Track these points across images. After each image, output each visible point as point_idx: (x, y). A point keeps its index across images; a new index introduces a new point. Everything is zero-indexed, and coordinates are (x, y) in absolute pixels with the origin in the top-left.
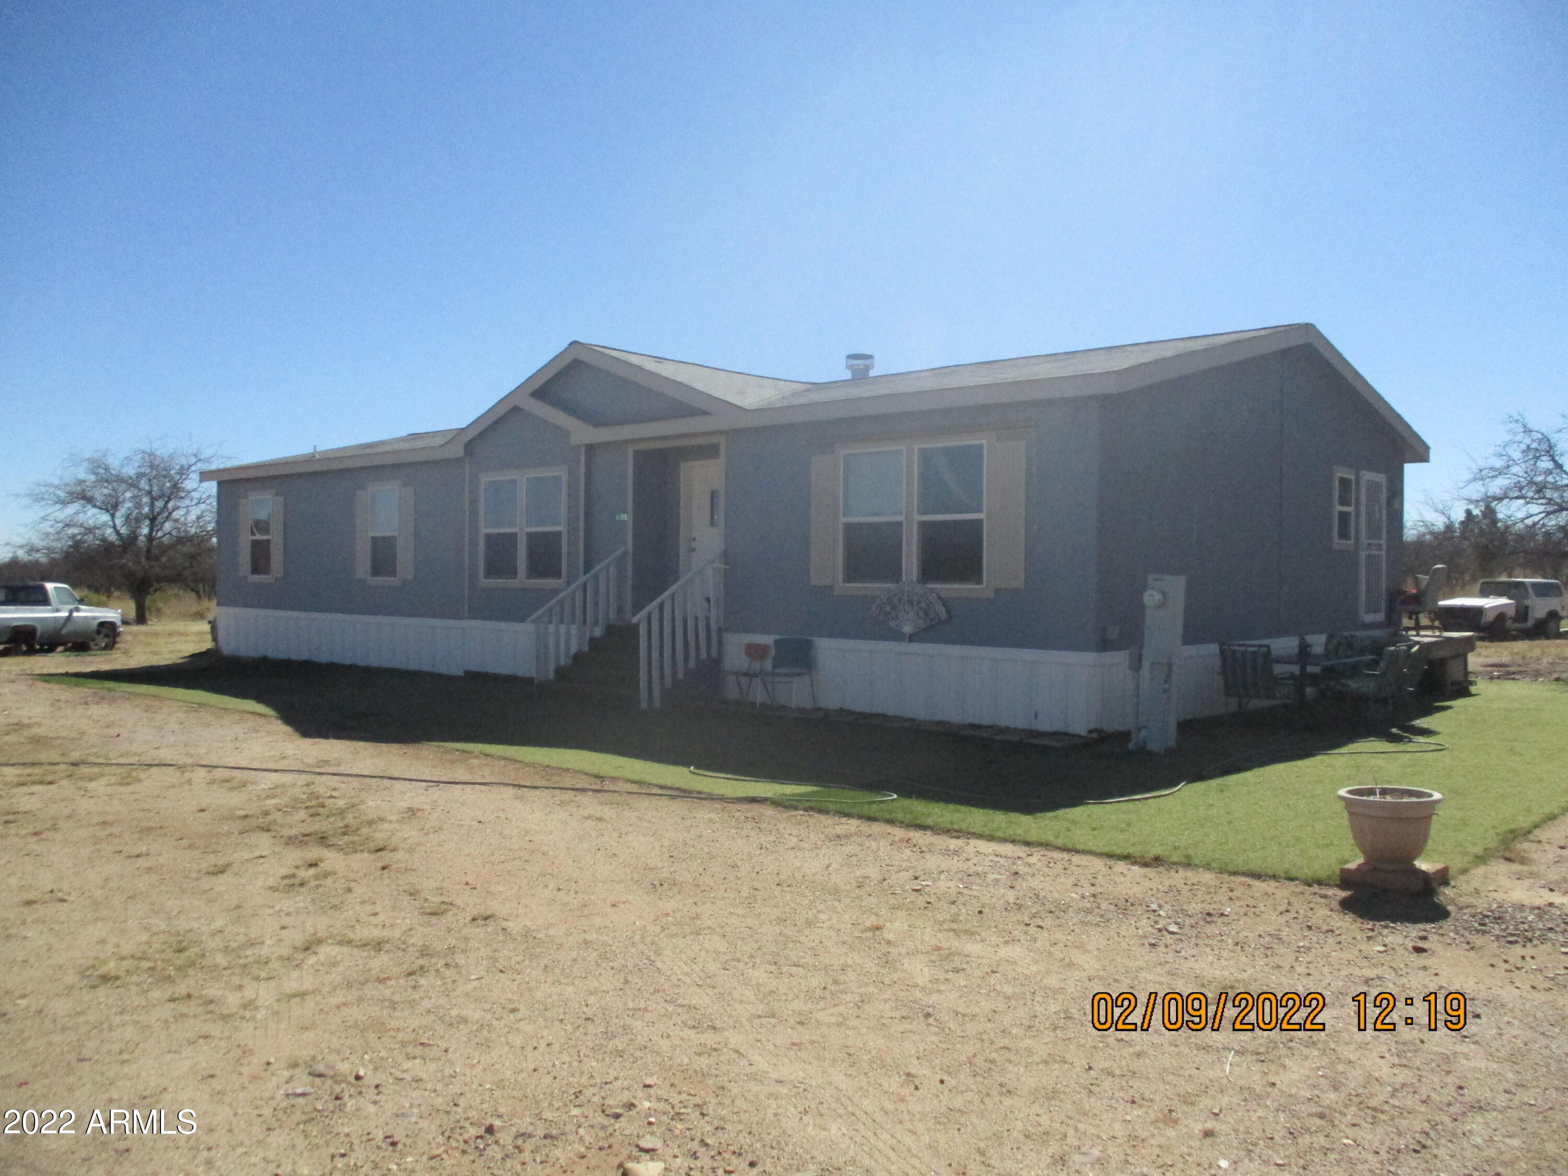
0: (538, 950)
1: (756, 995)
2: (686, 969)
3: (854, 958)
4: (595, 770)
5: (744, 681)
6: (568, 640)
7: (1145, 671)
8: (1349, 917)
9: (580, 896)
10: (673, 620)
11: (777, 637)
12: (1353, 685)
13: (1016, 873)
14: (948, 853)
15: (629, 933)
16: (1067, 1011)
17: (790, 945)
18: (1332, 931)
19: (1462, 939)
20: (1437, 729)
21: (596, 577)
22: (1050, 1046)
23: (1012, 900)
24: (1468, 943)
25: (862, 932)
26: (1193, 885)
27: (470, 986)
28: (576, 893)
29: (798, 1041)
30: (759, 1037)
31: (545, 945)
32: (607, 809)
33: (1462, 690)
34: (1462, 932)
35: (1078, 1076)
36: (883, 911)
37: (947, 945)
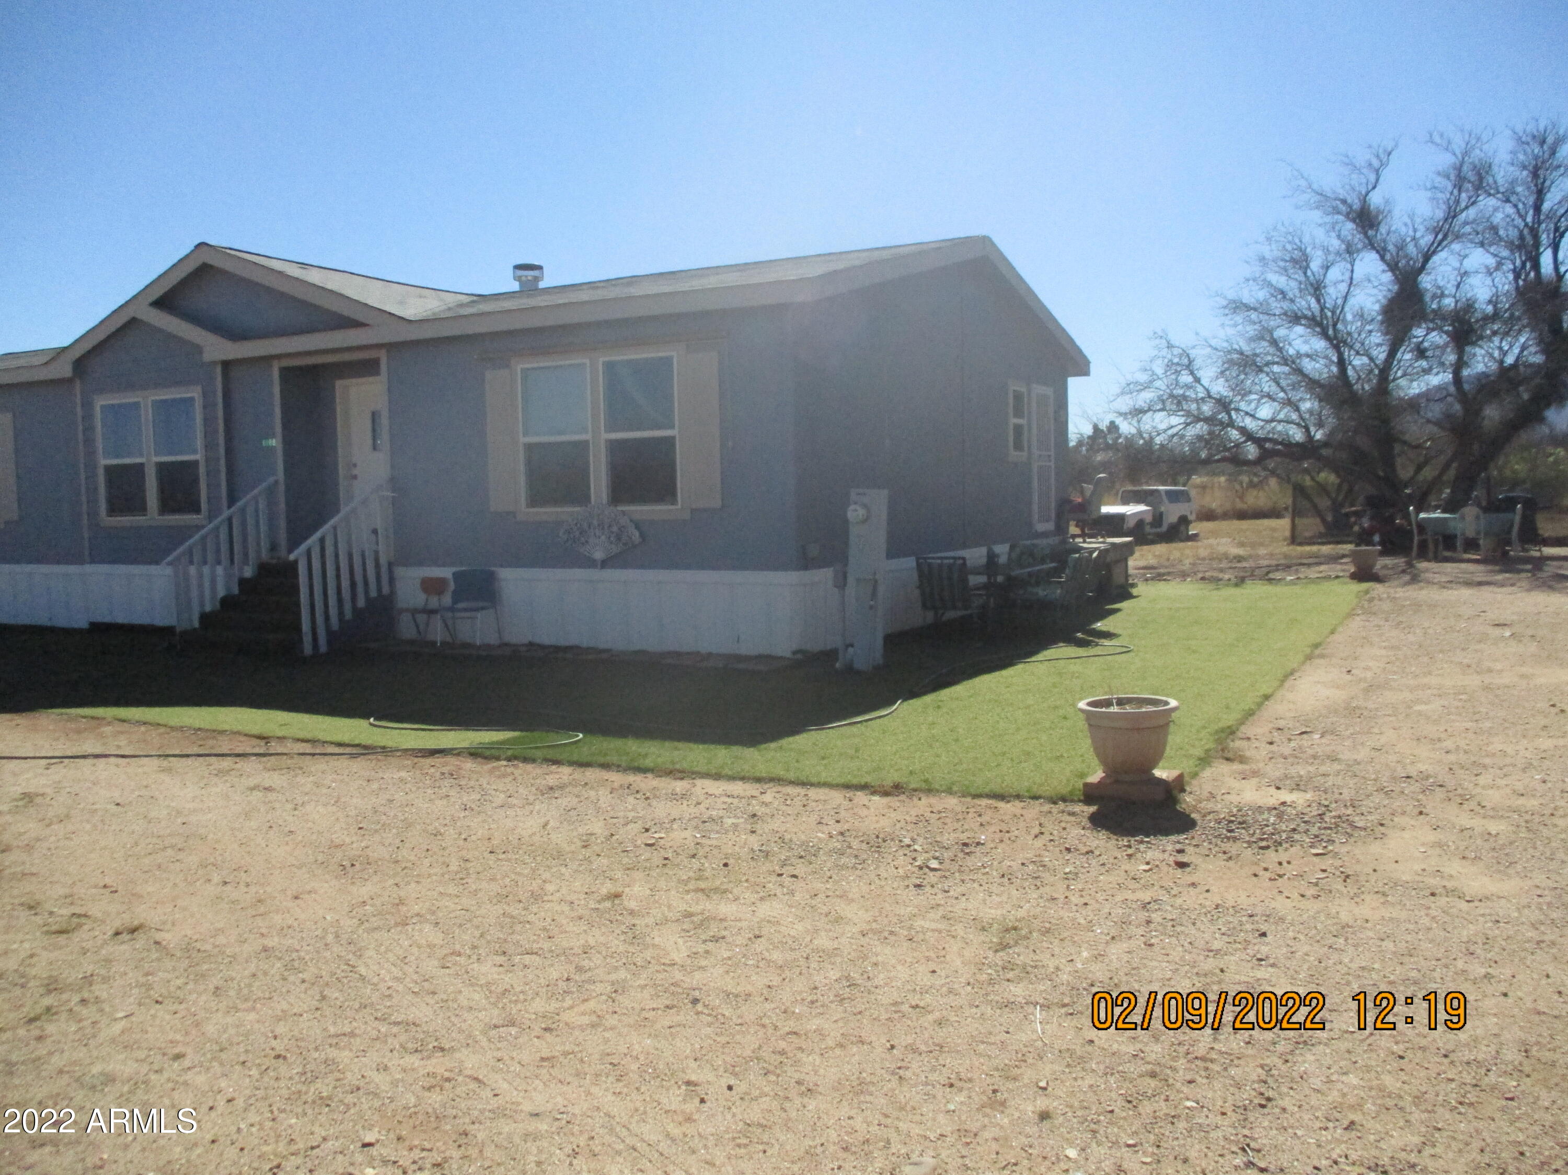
0: (205, 967)
1: (487, 998)
2: (396, 972)
3: (595, 937)
4: (256, 730)
5: (421, 618)
6: (213, 581)
7: (851, 589)
8: (1103, 834)
9: (253, 889)
10: (337, 556)
11: (454, 569)
12: (1041, 592)
13: (754, 815)
14: (674, 797)
15: (319, 932)
16: (848, 978)
17: (518, 928)
18: (1092, 852)
19: (1217, 849)
20: (1115, 632)
21: (243, 510)
22: (840, 1024)
23: (756, 848)
24: (1225, 853)
25: (599, 902)
26: (940, 812)
27: (118, 1027)
28: (248, 885)
29: (549, 1055)
30: (499, 1054)
31: (213, 959)
32: (276, 775)
33: (1125, 594)
34: (1214, 840)
35: (882, 1059)
36: (619, 875)
37: (699, 908)
